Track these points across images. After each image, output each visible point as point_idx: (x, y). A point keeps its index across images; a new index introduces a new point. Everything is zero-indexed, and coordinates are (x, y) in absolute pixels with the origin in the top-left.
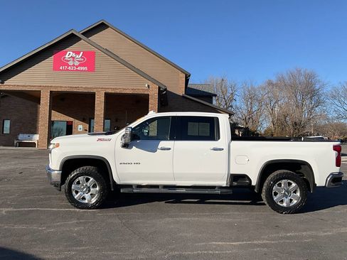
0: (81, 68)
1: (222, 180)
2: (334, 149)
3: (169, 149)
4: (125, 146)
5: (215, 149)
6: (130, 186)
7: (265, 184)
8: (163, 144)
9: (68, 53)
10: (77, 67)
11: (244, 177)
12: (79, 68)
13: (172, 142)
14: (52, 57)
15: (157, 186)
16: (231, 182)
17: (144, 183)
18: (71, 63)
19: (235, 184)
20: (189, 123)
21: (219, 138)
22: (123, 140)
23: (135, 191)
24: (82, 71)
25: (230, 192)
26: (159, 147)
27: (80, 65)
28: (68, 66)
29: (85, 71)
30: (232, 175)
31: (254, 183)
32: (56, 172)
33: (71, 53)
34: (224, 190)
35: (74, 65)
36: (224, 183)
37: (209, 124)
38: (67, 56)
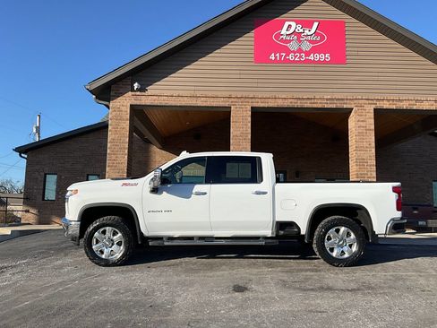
0: (318, 57)
1: (266, 228)
2: (394, 191)
3: (205, 193)
4: (155, 190)
5: (258, 193)
6: (160, 238)
7: (316, 233)
8: (198, 188)
9: (287, 24)
10: (307, 54)
11: (292, 224)
12: (311, 57)
13: (209, 186)
14: (252, 34)
15: (191, 238)
16: (277, 231)
17: (177, 234)
18: (293, 46)
19: (281, 232)
20: (228, 164)
21: (262, 180)
22: (152, 183)
23: (166, 244)
24: (319, 62)
25: (276, 242)
26: (194, 191)
27: (314, 50)
28: (288, 52)
29: (325, 62)
30: (277, 222)
31: (303, 231)
32: (73, 223)
33: (293, 24)
34: (270, 241)
35: (300, 51)
36: (269, 233)
37: (250, 165)
38: (284, 31)
